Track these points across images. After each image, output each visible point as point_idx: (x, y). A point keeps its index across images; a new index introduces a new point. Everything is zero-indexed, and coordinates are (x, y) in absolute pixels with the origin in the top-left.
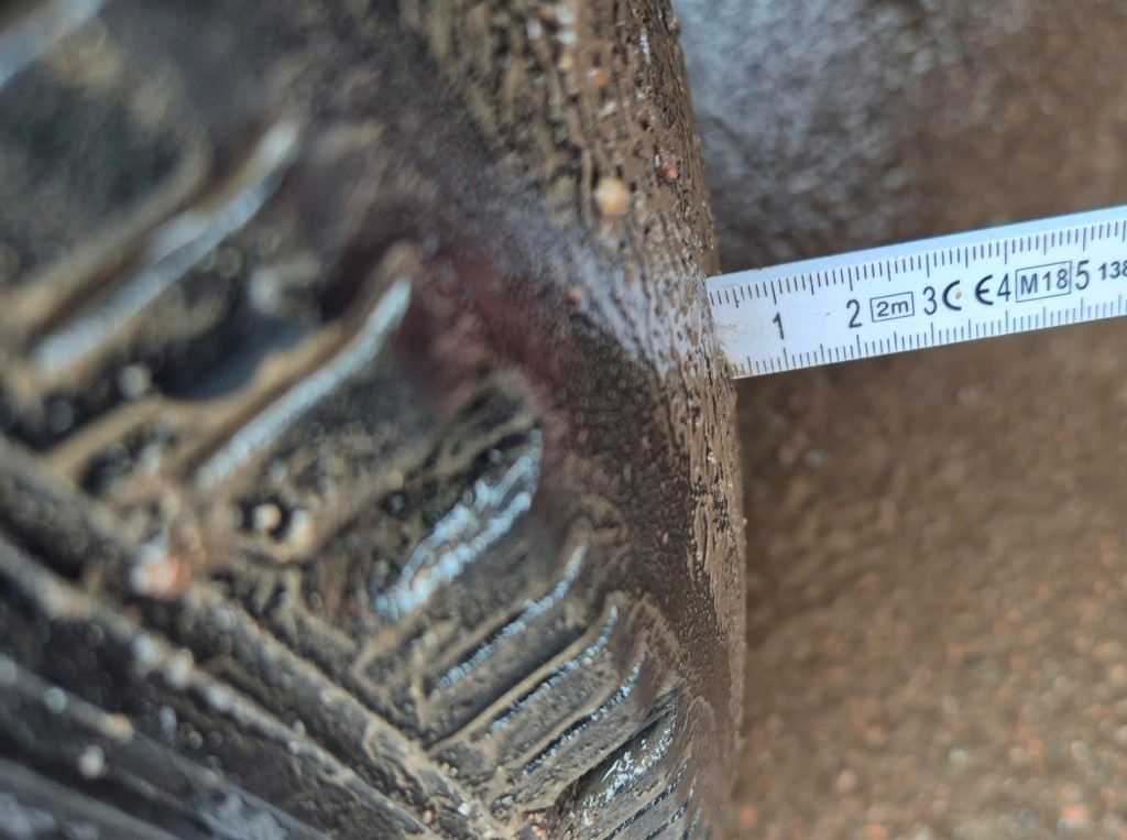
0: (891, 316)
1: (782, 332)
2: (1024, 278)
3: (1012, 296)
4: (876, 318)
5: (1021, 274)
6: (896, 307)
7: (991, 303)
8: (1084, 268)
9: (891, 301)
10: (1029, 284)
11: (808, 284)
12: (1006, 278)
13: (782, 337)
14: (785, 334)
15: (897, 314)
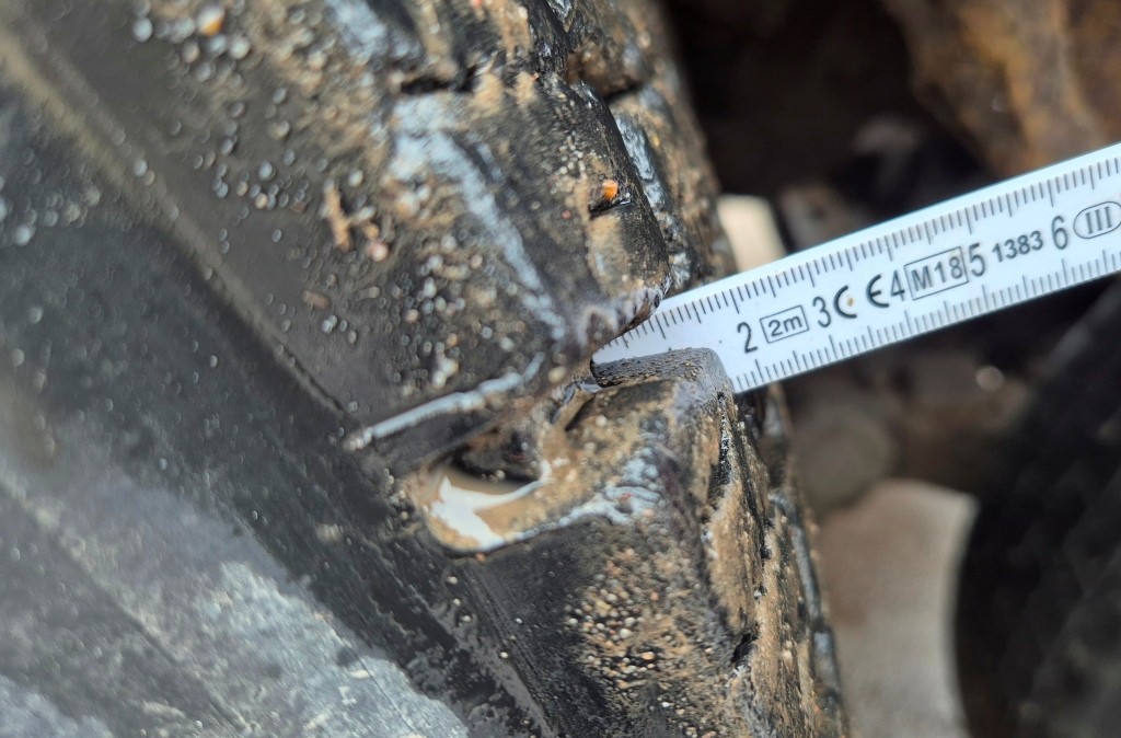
0: (785, 334)
2: (915, 273)
3: (907, 295)
4: (771, 339)
5: (910, 269)
6: (789, 324)
7: (886, 305)
8: (977, 251)
9: (782, 318)
10: (922, 279)
11: (692, 312)
12: (896, 276)
15: (791, 331)
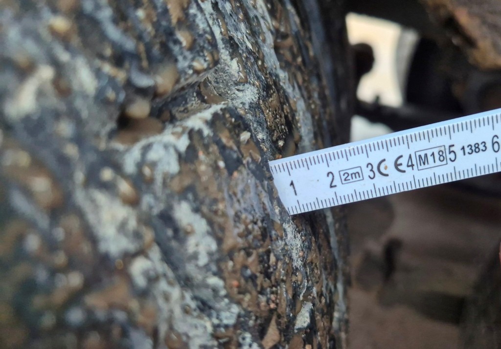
0: (351, 180)
1: (295, 191)
2: (420, 156)
3: (415, 167)
4: (344, 182)
5: (418, 154)
6: (353, 175)
7: (404, 172)
8: (452, 149)
9: (350, 172)
10: (423, 160)
11: (305, 163)
12: (410, 157)
13: (296, 194)
14: (297, 192)
15: (354, 179)
